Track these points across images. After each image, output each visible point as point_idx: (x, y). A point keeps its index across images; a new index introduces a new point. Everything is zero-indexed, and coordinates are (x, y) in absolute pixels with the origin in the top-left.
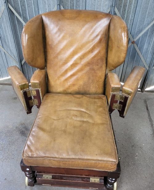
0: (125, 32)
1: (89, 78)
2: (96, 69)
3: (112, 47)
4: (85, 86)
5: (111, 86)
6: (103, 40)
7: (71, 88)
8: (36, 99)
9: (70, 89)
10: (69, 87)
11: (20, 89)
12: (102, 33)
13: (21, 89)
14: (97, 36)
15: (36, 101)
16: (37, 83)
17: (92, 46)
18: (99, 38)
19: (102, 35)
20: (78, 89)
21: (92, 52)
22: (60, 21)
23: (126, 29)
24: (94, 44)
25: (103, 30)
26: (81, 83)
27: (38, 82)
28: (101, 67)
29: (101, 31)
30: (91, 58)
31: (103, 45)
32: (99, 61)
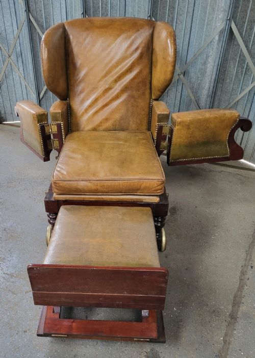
0: (171, 38)
1: (127, 110)
2: (136, 97)
3: (157, 62)
4: (122, 121)
5: (156, 113)
6: (144, 55)
7: (103, 124)
8: (56, 139)
9: (101, 126)
10: (101, 123)
11: (37, 122)
12: (143, 45)
13: (39, 122)
14: (137, 49)
15: (56, 143)
16: (59, 113)
17: (130, 63)
18: (139, 52)
19: (144, 47)
20: (112, 126)
21: (131, 72)
22: (88, 30)
23: (172, 34)
24: (133, 60)
25: (144, 42)
26: (117, 116)
27: (60, 111)
28: (144, 94)
29: (142, 42)
30: (129, 79)
31: (145, 61)
32: (141, 85)
